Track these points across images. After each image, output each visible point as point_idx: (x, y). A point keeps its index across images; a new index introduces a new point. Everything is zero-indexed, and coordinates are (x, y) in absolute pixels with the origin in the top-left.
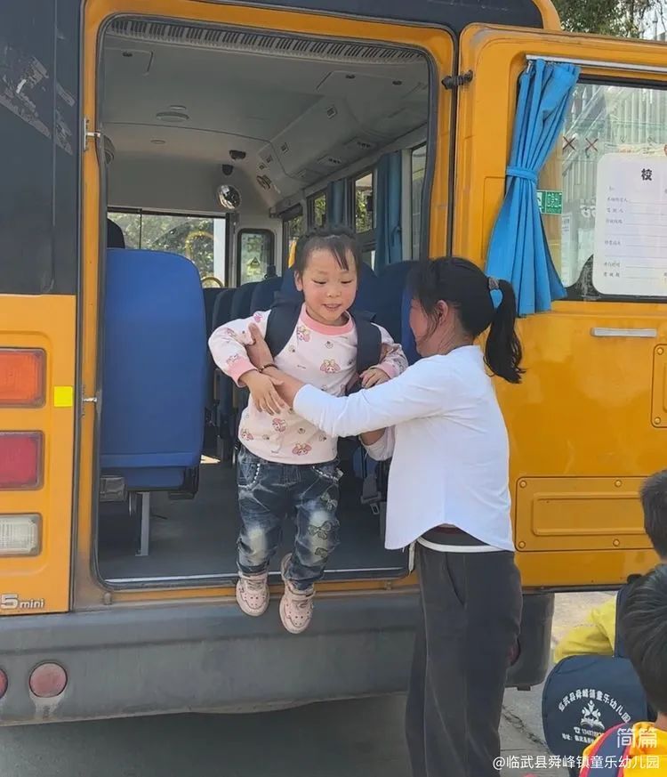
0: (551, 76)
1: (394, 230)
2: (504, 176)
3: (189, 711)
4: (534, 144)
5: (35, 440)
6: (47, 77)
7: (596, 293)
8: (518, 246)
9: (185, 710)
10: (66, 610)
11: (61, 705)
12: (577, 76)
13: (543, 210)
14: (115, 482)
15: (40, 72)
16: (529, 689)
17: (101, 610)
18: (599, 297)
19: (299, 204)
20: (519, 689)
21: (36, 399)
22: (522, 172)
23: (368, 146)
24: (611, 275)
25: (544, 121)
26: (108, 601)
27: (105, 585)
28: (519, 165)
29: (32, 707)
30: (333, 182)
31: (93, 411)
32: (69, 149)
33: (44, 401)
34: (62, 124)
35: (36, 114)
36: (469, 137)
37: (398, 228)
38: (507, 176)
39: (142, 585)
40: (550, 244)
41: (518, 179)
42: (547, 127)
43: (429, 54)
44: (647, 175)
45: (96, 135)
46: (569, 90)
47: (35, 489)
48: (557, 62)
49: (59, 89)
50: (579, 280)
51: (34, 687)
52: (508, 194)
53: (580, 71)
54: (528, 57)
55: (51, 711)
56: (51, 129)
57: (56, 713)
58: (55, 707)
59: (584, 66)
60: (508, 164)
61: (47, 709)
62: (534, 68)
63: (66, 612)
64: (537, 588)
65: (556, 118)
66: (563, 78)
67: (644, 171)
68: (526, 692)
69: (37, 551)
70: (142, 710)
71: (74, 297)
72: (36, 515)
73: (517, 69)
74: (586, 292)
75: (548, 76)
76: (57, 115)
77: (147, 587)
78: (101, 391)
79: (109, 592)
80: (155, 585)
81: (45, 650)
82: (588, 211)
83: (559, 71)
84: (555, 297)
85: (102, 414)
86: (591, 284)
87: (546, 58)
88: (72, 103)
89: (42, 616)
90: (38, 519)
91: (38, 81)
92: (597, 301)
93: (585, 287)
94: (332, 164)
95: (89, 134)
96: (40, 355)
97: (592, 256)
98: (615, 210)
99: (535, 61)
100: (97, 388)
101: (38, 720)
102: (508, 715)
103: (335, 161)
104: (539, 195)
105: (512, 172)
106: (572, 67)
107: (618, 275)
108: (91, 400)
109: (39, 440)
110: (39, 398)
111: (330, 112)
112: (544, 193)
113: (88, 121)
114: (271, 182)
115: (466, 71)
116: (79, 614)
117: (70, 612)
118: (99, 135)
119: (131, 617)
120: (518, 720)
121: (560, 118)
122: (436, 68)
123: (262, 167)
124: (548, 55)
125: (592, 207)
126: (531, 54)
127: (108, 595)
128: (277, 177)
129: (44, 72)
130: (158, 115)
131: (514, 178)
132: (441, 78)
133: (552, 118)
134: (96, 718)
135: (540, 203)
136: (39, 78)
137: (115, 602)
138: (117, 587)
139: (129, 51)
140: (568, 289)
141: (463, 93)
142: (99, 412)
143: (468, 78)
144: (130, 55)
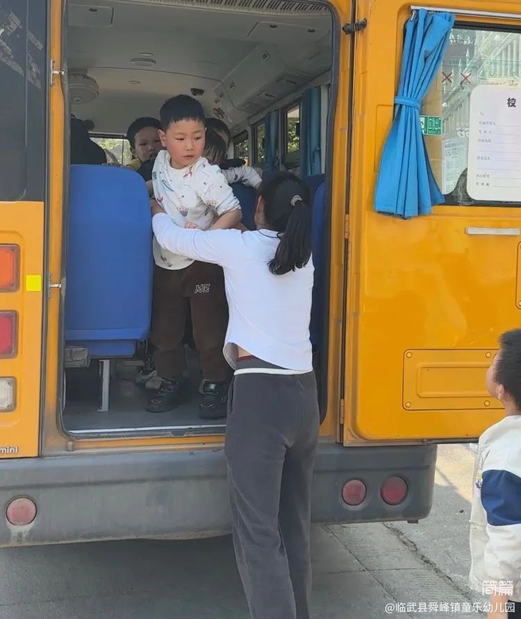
0: (431, 22)
1: (315, 150)
2: (393, 104)
3: (135, 537)
4: (417, 79)
5: (11, 318)
6: (21, 27)
7: (470, 199)
8: (404, 162)
9: (133, 537)
10: (36, 455)
11: (31, 531)
12: (453, 22)
13: (426, 132)
14: (80, 351)
15: (15, 23)
16: (417, 522)
17: (65, 455)
18: (472, 202)
19: (246, 131)
20: (409, 522)
21: (12, 285)
22: (408, 101)
23: (295, 83)
24: (483, 184)
25: (426, 59)
26: (70, 448)
27: (68, 435)
28: (405, 95)
29: (9, 532)
30: (270, 112)
31: (59, 294)
32: (38, 85)
33: (18, 286)
34: (33, 65)
35: (12, 57)
36: (364, 73)
37: (318, 148)
38: (395, 105)
39: (98, 436)
40: (431, 160)
41: (404, 107)
42: (428, 64)
43: (332, 6)
44: (512, 103)
45: (60, 73)
46: (446, 34)
47: (11, 358)
48: (436, 12)
49: (30, 36)
50: (456, 189)
51: (10, 517)
52: (396, 118)
53: (454, 19)
54: (413, 7)
55: (24, 536)
56: (24, 68)
57: (28, 539)
58: (27, 534)
59: (458, 15)
60: (396, 94)
61: (20, 535)
62: (417, 17)
63: (36, 457)
64: (422, 440)
65: (435, 57)
66: (440, 24)
67: (509, 100)
68: (415, 524)
69: (13, 407)
70: (98, 537)
71: (43, 203)
72: (12, 379)
73: (404, 18)
74: (461, 199)
75: (428, 22)
76: (29, 57)
77: (103, 437)
78: (65, 279)
79: (72, 441)
80: (109, 435)
81: (18, 488)
82: (463, 133)
83: (437, 18)
84: (434, 203)
85: (65, 298)
86: (466, 193)
87: (427, 8)
88: (41, 47)
89: (16, 460)
90: (13, 382)
91: (14, 30)
92: (470, 205)
93: (460, 194)
94: (268, 98)
95: (55, 72)
96: (15, 250)
97: (467, 169)
98: (485, 132)
99: (417, 10)
100: (62, 277)
101: (13, 544)
102: (405, 540)
103: (270, 96)
104: (422, 119)
105: (399, 101)
106: (448, 15)
107: (488, 184)
108: (56, 285)
109: (14, 318)
110: (14, 284)
111: (265, 56)
112: (426, 118)
113: (54, 62)
114: (224, 113)
115: (362, 19)
116: (46, 458)
117: (40, 456)
118: (63, 73)
119: (88, 462)
120: (413, 544)
121: (439, 57)
122: (338, 17)
123: (216, 102)
124: (429, 6)
125: (466, 130)
126: (415, 5)
127: (71, 443)
128: (228, 109)
129: (18, 22)
130: (133, 60)
131: (401, 106)
132: (342, 26)
133: (432, 57)
134: (60, 542)
135: (423, 127)
136: (14, 27)
137: (76, 449)
138: (78, 437)
139: (94, 7)
140: (446, 196)
141: (359, 37)
142: (64, 295)
143: (364, 25)
144: (95, 10)
